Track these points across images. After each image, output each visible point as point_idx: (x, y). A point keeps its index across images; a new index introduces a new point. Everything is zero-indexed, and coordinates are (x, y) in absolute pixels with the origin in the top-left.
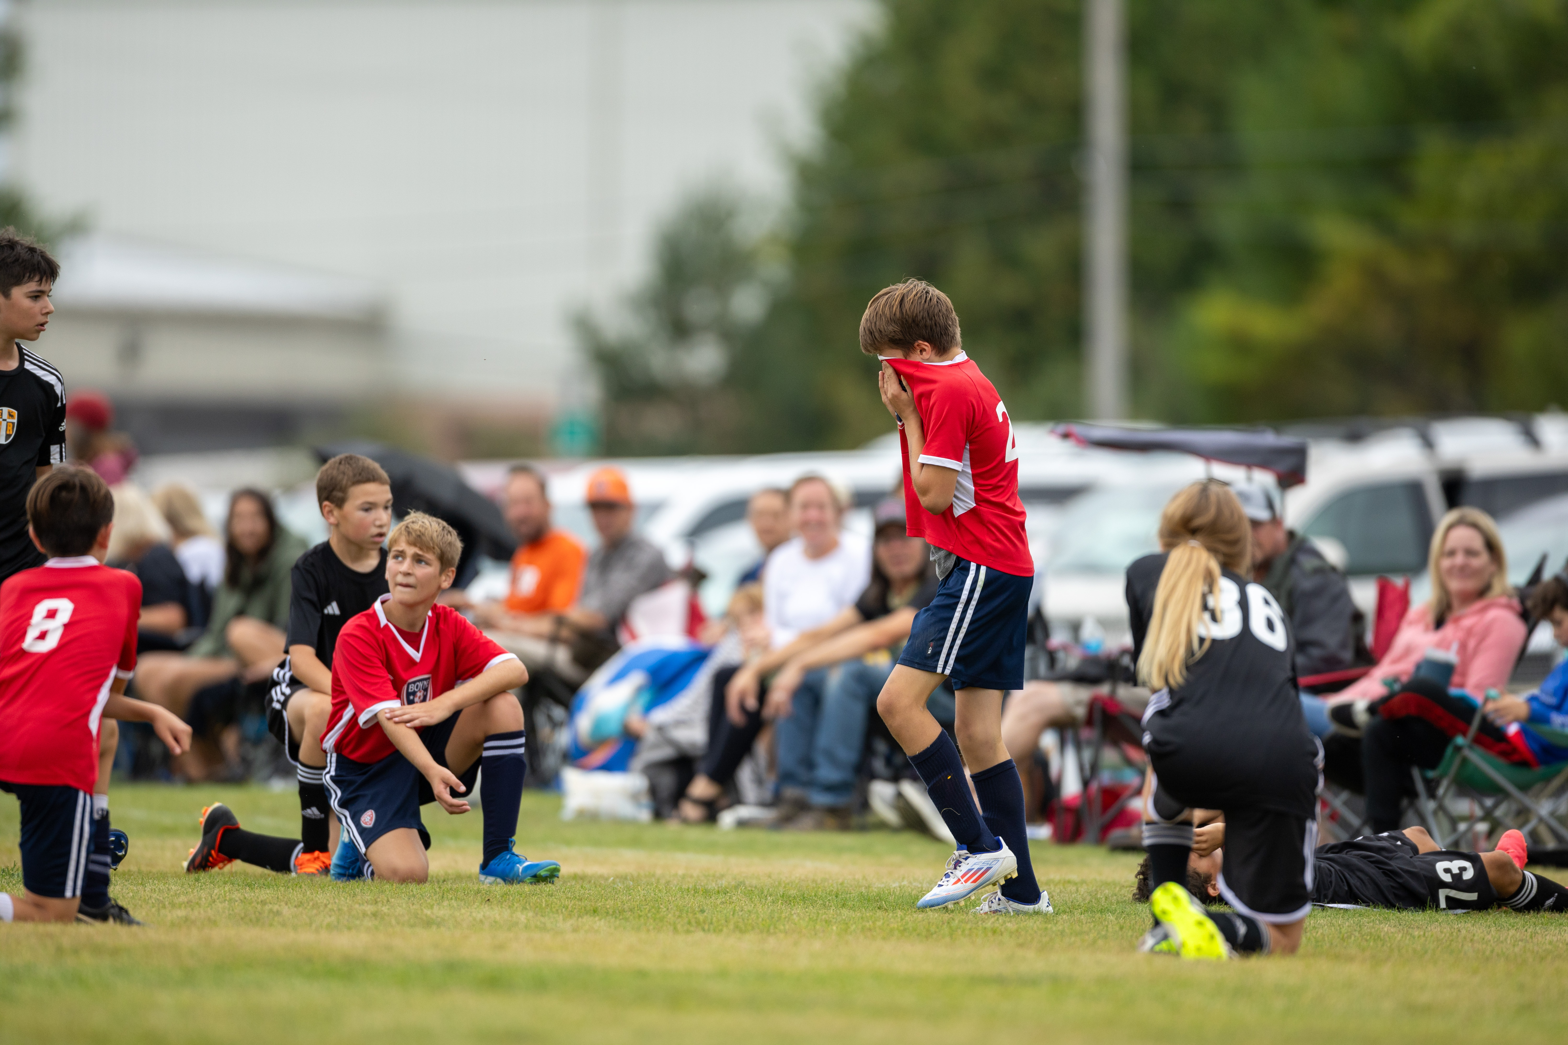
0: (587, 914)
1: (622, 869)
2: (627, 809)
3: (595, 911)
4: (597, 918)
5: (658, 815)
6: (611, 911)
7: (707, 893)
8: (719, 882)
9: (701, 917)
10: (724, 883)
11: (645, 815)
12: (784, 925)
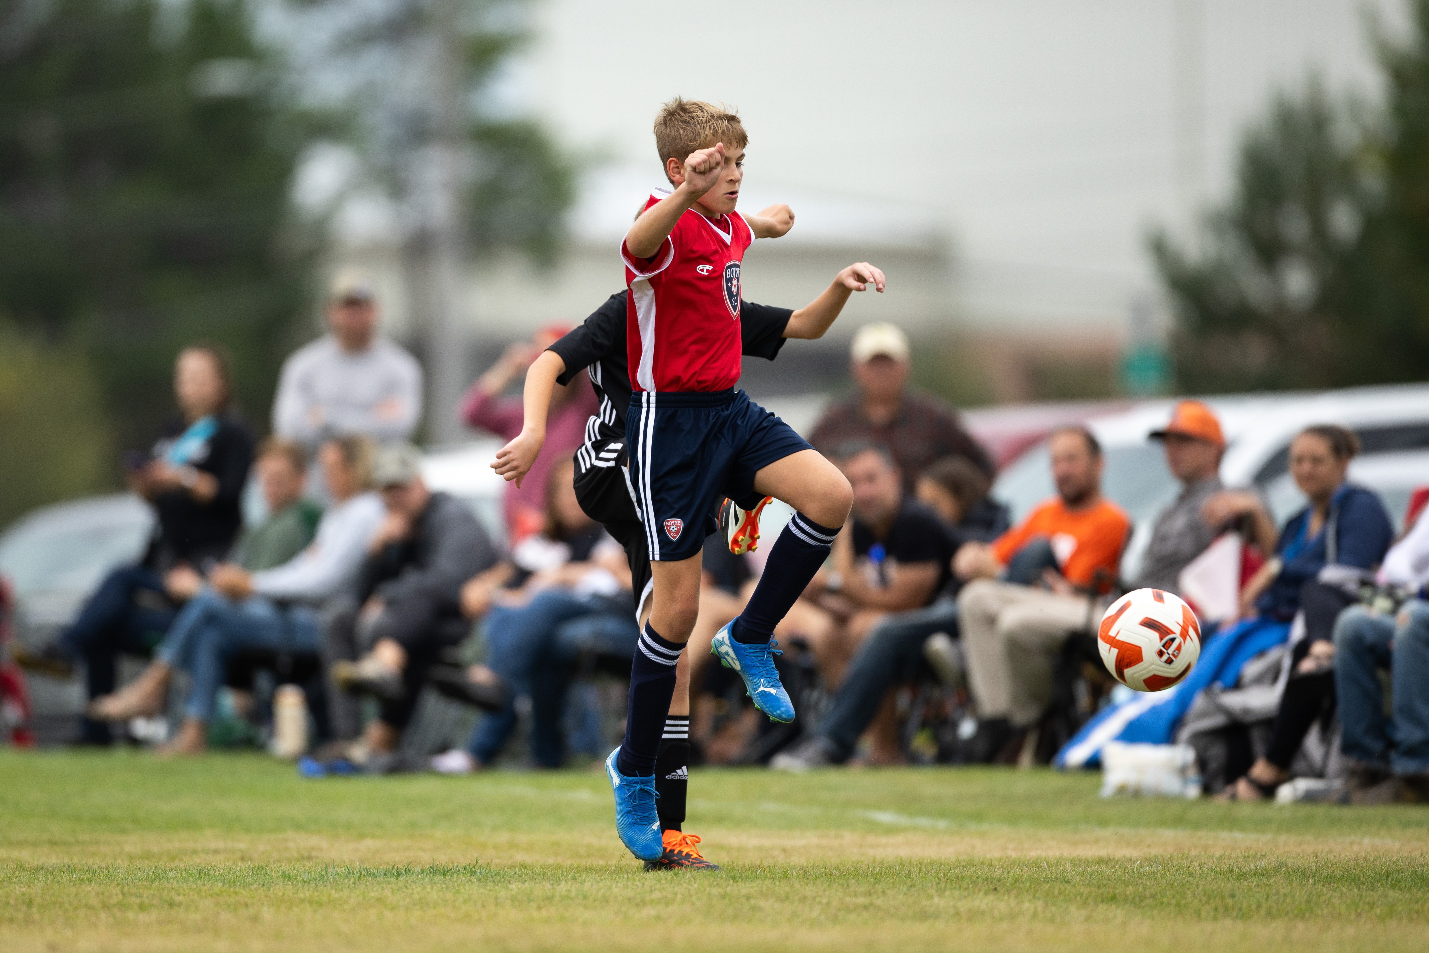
0: (1102, 902)
1: (1155, 851)
2: (1172, 784)
3: (1113, 898)
4: (1114, 907)
5: (1207, 790)
6: (1130, 898)
7: (1242, 876)
8: (1259, 863)
9: (1230, 902)
10: (1263, 864)
11: (1193, 791)
12: (1322, 909)
